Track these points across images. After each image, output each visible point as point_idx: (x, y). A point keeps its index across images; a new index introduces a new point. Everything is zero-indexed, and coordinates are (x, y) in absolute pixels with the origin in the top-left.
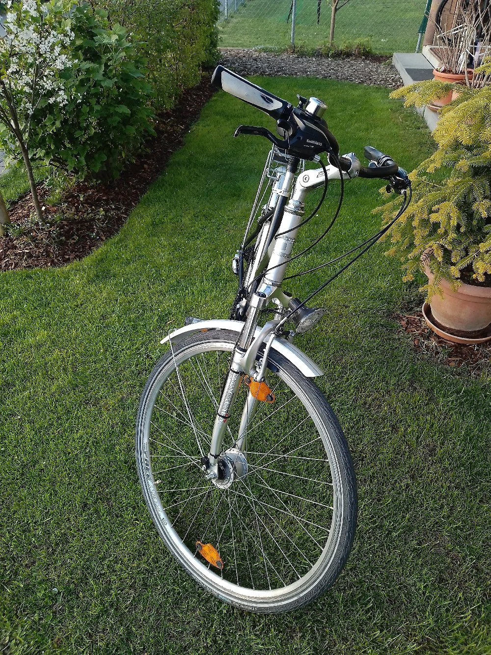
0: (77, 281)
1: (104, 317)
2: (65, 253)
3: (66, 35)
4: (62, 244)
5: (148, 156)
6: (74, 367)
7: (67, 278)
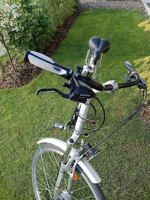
0: (25, 93)
1: (32, 109)
2: (22, 82)
3: (18, 5)
4: (22, 78)
5: (53, 43)
6: (19, 130)
7: (21, 92)
